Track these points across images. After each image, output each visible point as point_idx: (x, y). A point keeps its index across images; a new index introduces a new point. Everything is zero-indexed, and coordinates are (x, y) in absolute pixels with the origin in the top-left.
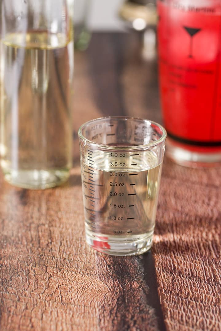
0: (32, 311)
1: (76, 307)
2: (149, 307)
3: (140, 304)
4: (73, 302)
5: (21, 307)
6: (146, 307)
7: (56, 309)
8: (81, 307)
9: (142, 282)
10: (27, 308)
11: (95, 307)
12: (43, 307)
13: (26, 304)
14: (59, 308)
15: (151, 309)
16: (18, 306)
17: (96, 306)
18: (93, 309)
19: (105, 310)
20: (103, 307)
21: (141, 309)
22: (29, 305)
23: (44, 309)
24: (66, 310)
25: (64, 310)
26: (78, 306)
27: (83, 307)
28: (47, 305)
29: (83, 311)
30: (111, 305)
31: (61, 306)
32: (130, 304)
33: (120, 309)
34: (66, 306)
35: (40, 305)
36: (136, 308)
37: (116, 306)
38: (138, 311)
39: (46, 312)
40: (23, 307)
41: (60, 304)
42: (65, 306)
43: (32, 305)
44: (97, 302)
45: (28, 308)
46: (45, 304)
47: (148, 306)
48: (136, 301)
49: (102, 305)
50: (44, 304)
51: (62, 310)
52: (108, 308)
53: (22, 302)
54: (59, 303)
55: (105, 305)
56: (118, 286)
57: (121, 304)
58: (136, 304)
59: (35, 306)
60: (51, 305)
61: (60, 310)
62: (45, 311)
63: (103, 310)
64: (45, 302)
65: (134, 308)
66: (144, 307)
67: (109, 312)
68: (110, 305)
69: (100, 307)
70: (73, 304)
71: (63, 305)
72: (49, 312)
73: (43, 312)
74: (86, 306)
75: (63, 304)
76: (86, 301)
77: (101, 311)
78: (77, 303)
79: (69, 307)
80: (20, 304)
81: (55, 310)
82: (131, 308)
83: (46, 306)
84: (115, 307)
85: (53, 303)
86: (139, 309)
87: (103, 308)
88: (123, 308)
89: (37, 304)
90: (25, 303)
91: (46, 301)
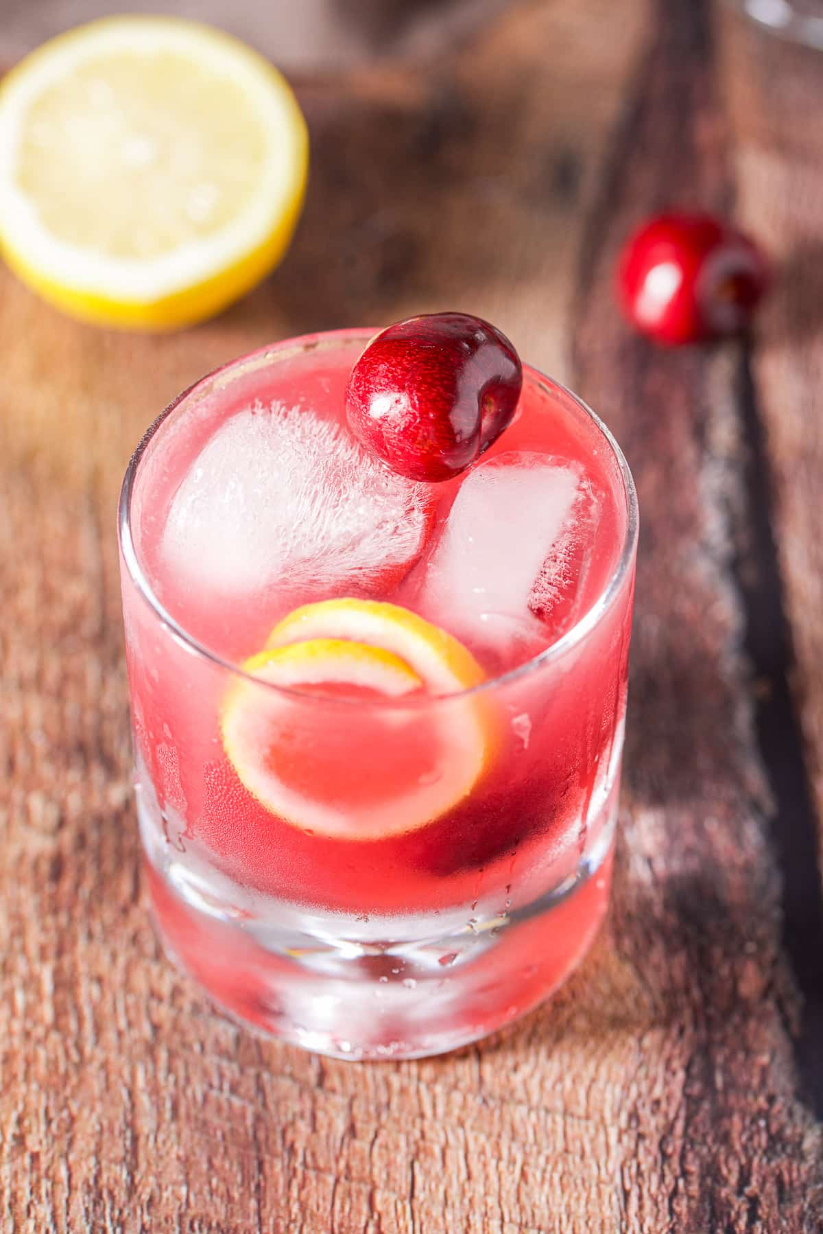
0: (372, 1143)
1: (533, 1116)
2: (804, 1118)
3: (771, 1099)
4: (520, 1094)
5: (330, 1125)
6: (791, 1114)
7: (460, 1131)
8: (554, 1122)
9: (774, 962)
10: (352, 1130)
11: (602, 1119)
12: (414, 1123)
13: (350, 1106)
14: (472, 1128)
15: (810, 1127)
16: (320, 1115)
17: (608, 1115)
18: (597, 1130)
19: (641, 1137)
20: (634, 1116)
21: (774, 1128)
22: (359, 1112)
23: (417, 1134)
24: (499, 1136)
25: (489, 1136)
26: (542, 1113)
27: (559, 1119)
28: (428, 1111)
29: (560, 1145)
30: (664, 1105)
31: (480, 1112)
32: (732, 1100)
33: (696, 1131)
34: (497, 1113)
35: (401, 1109)
36: (754, 1121)
37: (683, 1113)
38: (764, 1139)
39: (425, 1150)
40: (341, 1126)
41: (474, 1102)
42: (492, 1114)
43: (372, 1108)
44: (609, 1088)
45: (359, 1125)
46: (420, 1101)
47: (798, 1109)
48: (755, 1082)
49: (628, 1104)
50: (414, 1101)
51: (482, 1139)
52: (652, 1124)
53: (333, 1091)
54: (470, 1097)
55: (639, 1104)
56: (687, 991)
57: (701, 1098)
58: (756, 1097)
59: (384, 1117)
60: (441, 1110)
61: (476, 1139)
62: (421, 1143)
63: (634, 1134)
64: (418, 1092)
65: (748, 1121)
66: (784, 1118)
67: (654, 1148)
68: (657, 1102)
69: (624, 1117)
70: (520, 1102)
71: (484, 1107)
72: (437, 1150)
73: (413, 1148)
74: (572, 1115)
75: (485, 1101)
76: (568, 1082)
77: (625, 1138)
78: (535, 1098)
79: (507, 1118)
80: (329, 1107)
81: (457, 1138)
82: (736, 1119)
83: (422, 1116)
84: (676, 1117)
85: (448, 1094)
86: (768, 1127)
87: (634, 1124)
88: (708, 1124)
89: (388, 1104)
90: (345, 1101)
91: (423, 1087)
